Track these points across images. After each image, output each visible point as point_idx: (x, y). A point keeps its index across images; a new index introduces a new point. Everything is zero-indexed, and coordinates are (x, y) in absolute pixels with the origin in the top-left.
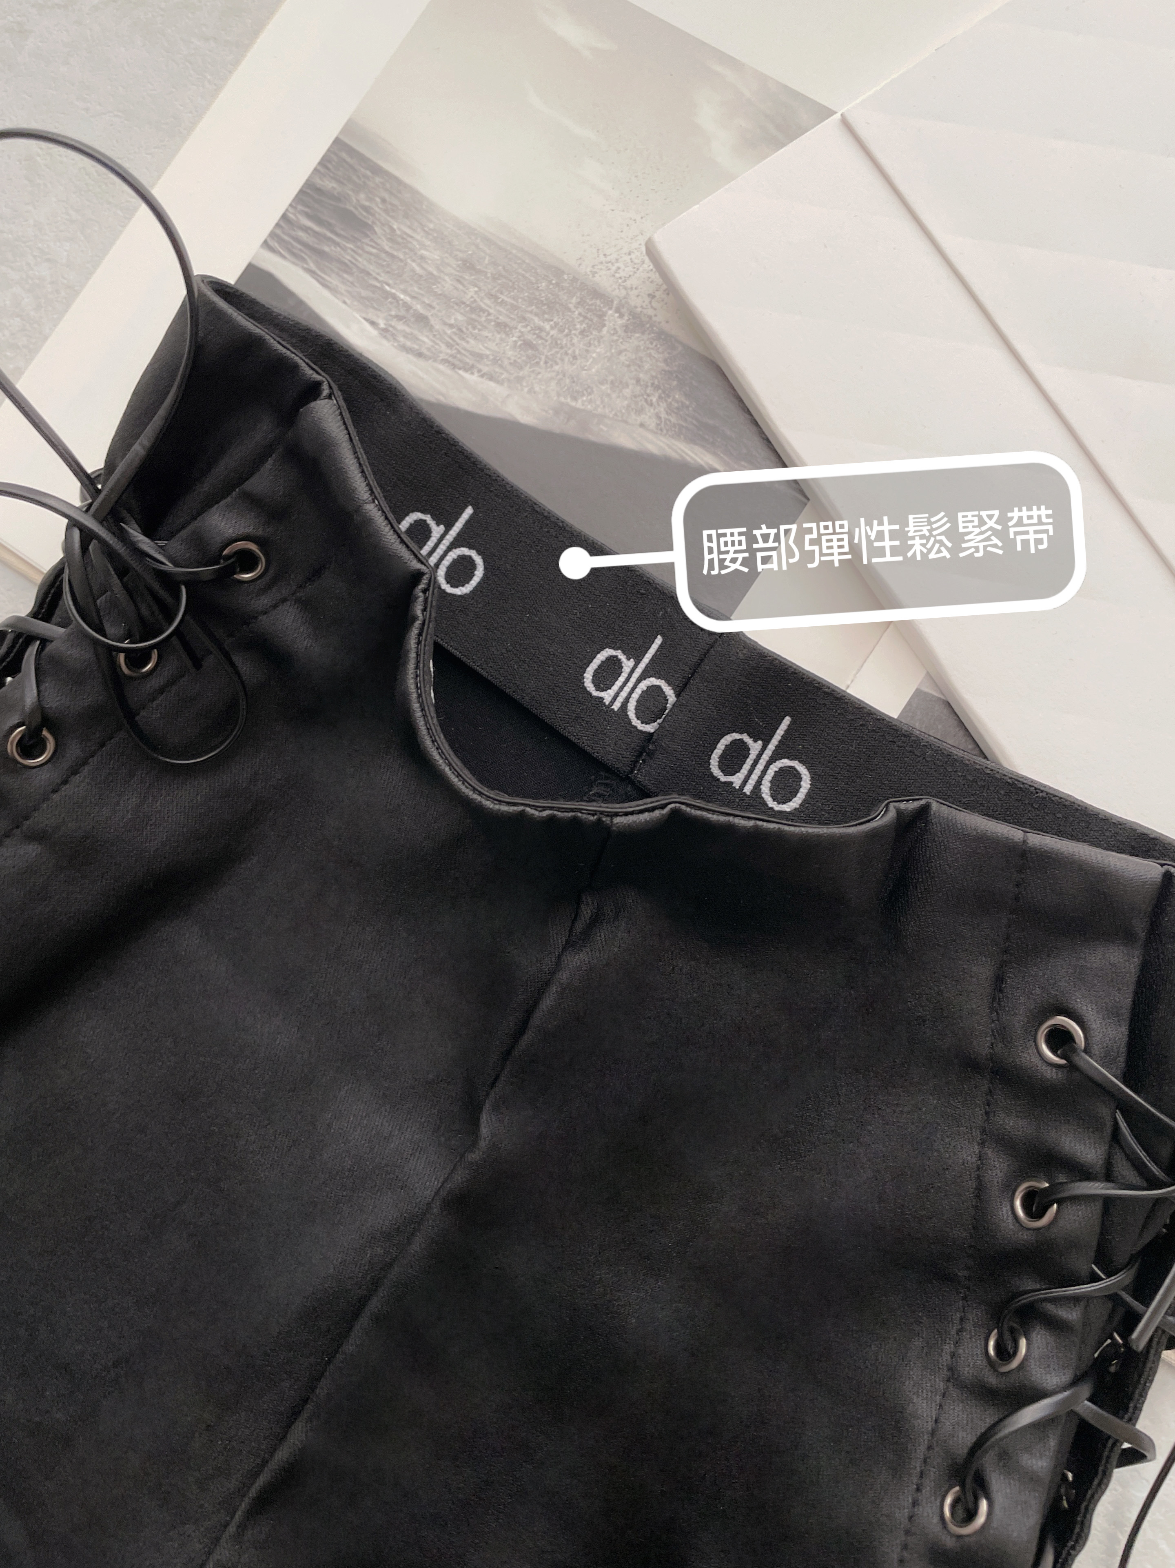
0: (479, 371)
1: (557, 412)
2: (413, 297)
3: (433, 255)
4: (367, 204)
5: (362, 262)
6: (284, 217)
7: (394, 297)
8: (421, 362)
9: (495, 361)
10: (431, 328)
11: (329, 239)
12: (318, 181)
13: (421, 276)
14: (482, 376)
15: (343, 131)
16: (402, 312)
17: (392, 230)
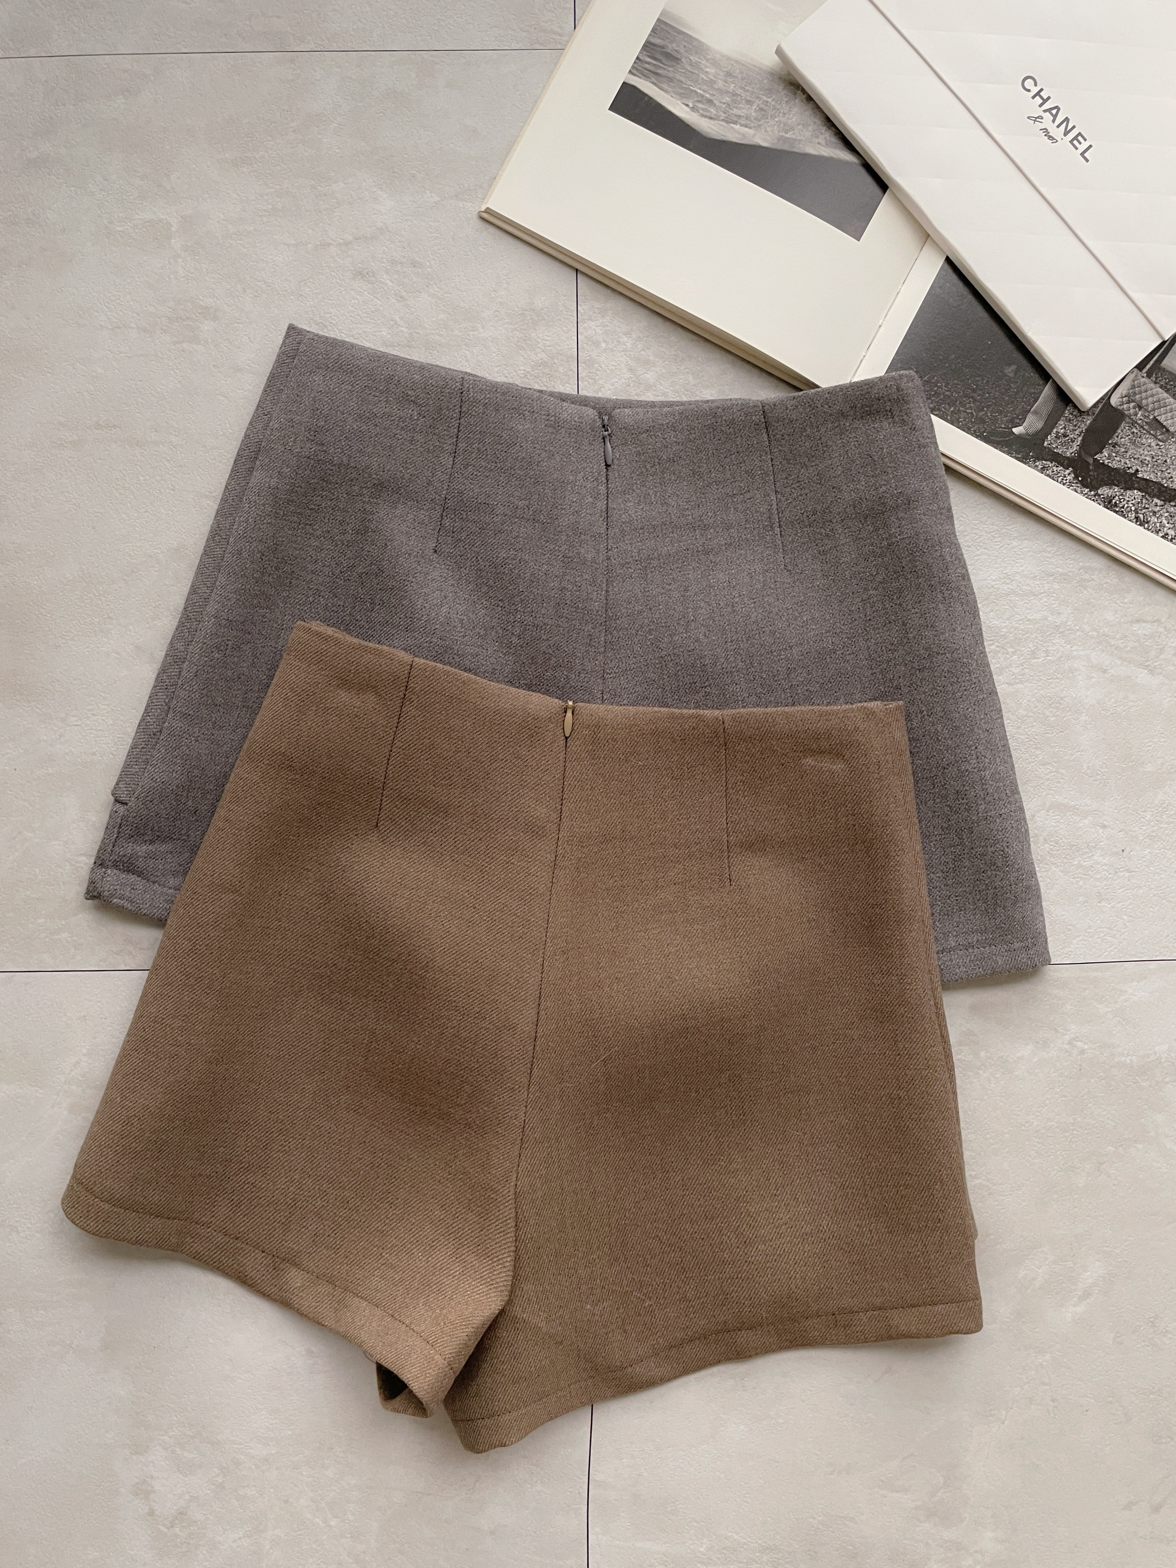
0: (740, 123)
1: (779, 140)
2: (704, 91)
3: (712, 70)
4: (677, 49)
5: (678, 77)
6: (638, 58)
7: (695, 91)
8: (712, 122)
9: (747, 118)
10: (715, 105)
11: (661, 67)
12: (653, 40)
13: (707, 81)
14: (741, 126)
15: (661, 15)
16: (700, 99)
17: (690, 59)
